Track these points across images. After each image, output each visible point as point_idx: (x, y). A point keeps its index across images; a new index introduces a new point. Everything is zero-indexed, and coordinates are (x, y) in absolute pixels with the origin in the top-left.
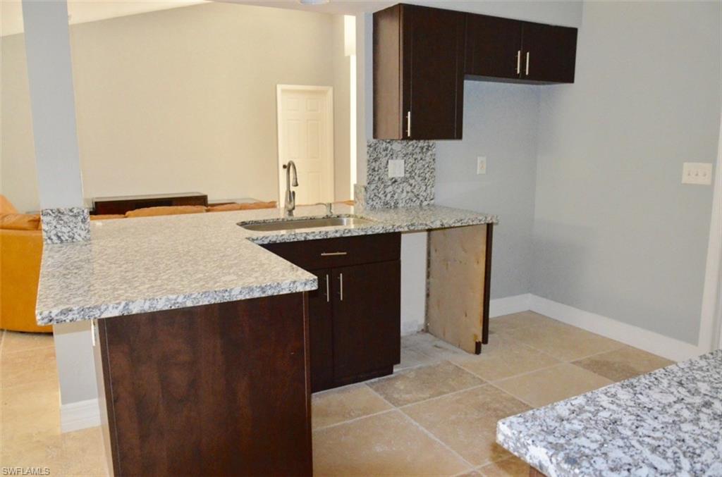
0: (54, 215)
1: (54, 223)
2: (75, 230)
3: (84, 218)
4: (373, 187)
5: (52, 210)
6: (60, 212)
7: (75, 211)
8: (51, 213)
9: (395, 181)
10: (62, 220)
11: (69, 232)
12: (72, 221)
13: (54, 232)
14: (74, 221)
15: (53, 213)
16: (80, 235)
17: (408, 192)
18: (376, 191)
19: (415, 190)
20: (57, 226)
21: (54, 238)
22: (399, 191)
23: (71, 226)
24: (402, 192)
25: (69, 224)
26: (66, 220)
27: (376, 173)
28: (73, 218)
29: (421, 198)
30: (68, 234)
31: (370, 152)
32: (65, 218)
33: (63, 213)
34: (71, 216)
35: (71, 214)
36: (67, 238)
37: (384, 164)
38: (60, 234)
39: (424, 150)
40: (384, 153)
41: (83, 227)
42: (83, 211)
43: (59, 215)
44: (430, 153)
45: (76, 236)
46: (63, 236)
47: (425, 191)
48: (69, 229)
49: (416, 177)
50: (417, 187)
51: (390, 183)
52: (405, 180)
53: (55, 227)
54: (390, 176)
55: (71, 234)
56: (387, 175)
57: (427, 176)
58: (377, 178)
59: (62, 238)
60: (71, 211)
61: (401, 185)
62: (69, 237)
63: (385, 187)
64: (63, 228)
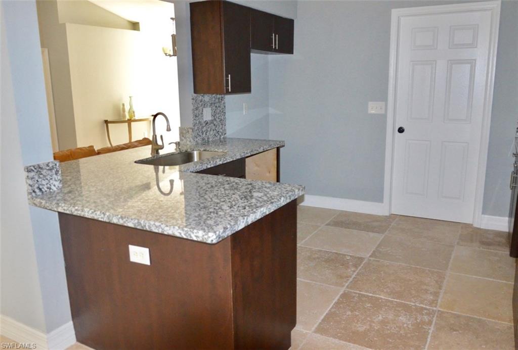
0: (36, 171)
1: (37, 178)
2: (51, 181)
3: (57, 171)
4: (196, 128)
5: (34, 167)
6: (40, 168)
7: (51, 165)
8: (33, 169)
9: (207, 123)
10: (42, 174)
11: (47, 184)
12: (49, 174)
13: (37, 185)
14: (50, 174)
15: (35, 169)
16: (55, 186)
17: (213, 130)
18: (198, 131)
19: (217, 129)
20: (39, 180)
21: (37, 191)
22: (209, 130)
23: (49, 179)
24: (211, 130)
25: (47, 177)
26: (45, 174)
27: (197, 118)
28: (49, 172)
29: (220, 134)
30: (46, 186)
31: (194, 103)
32: (44, 172)
33: (42, 168)
34: (48, 170)
35: (48, 168)
36: (46, 189)
37: (201, 112)
38: (41, 187)
39: (220, 100)
40: (200, 104)
41: (57, 179)
42: (56, 165)
43: (40, 170)
44: (223, 102)
45: (52, 187)
46: (43, 188)
47: (222, 129)
48: (47, 181)
49: (217, 119)
50: (218, 127)
51: (204, 125)
52: (212, 122)
53: (38, 181)
54: (204, 120)
55: (49, 185)
56: (203, 119)
57: (222, 118)
58: (198, 122)
59: (43, 189)
60: (48, 165)
61: (210, 126)
62: (48, 188)
63: (203, 127)
64: (43, 181)
